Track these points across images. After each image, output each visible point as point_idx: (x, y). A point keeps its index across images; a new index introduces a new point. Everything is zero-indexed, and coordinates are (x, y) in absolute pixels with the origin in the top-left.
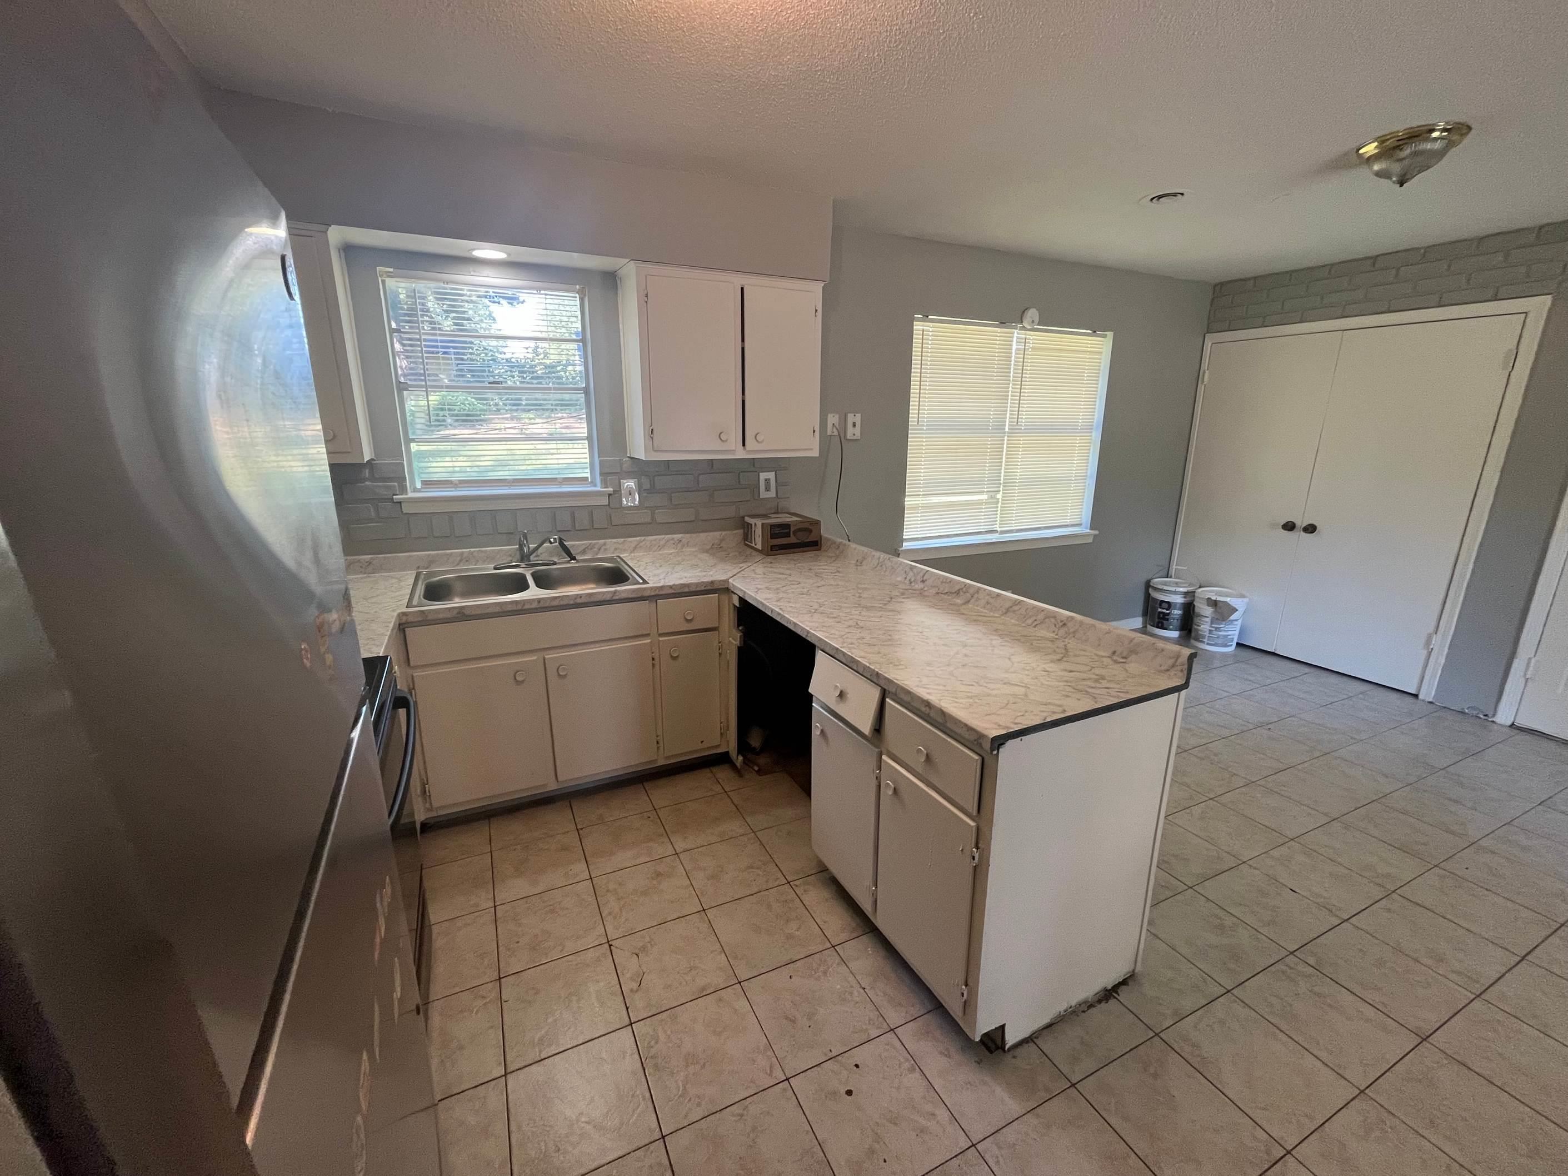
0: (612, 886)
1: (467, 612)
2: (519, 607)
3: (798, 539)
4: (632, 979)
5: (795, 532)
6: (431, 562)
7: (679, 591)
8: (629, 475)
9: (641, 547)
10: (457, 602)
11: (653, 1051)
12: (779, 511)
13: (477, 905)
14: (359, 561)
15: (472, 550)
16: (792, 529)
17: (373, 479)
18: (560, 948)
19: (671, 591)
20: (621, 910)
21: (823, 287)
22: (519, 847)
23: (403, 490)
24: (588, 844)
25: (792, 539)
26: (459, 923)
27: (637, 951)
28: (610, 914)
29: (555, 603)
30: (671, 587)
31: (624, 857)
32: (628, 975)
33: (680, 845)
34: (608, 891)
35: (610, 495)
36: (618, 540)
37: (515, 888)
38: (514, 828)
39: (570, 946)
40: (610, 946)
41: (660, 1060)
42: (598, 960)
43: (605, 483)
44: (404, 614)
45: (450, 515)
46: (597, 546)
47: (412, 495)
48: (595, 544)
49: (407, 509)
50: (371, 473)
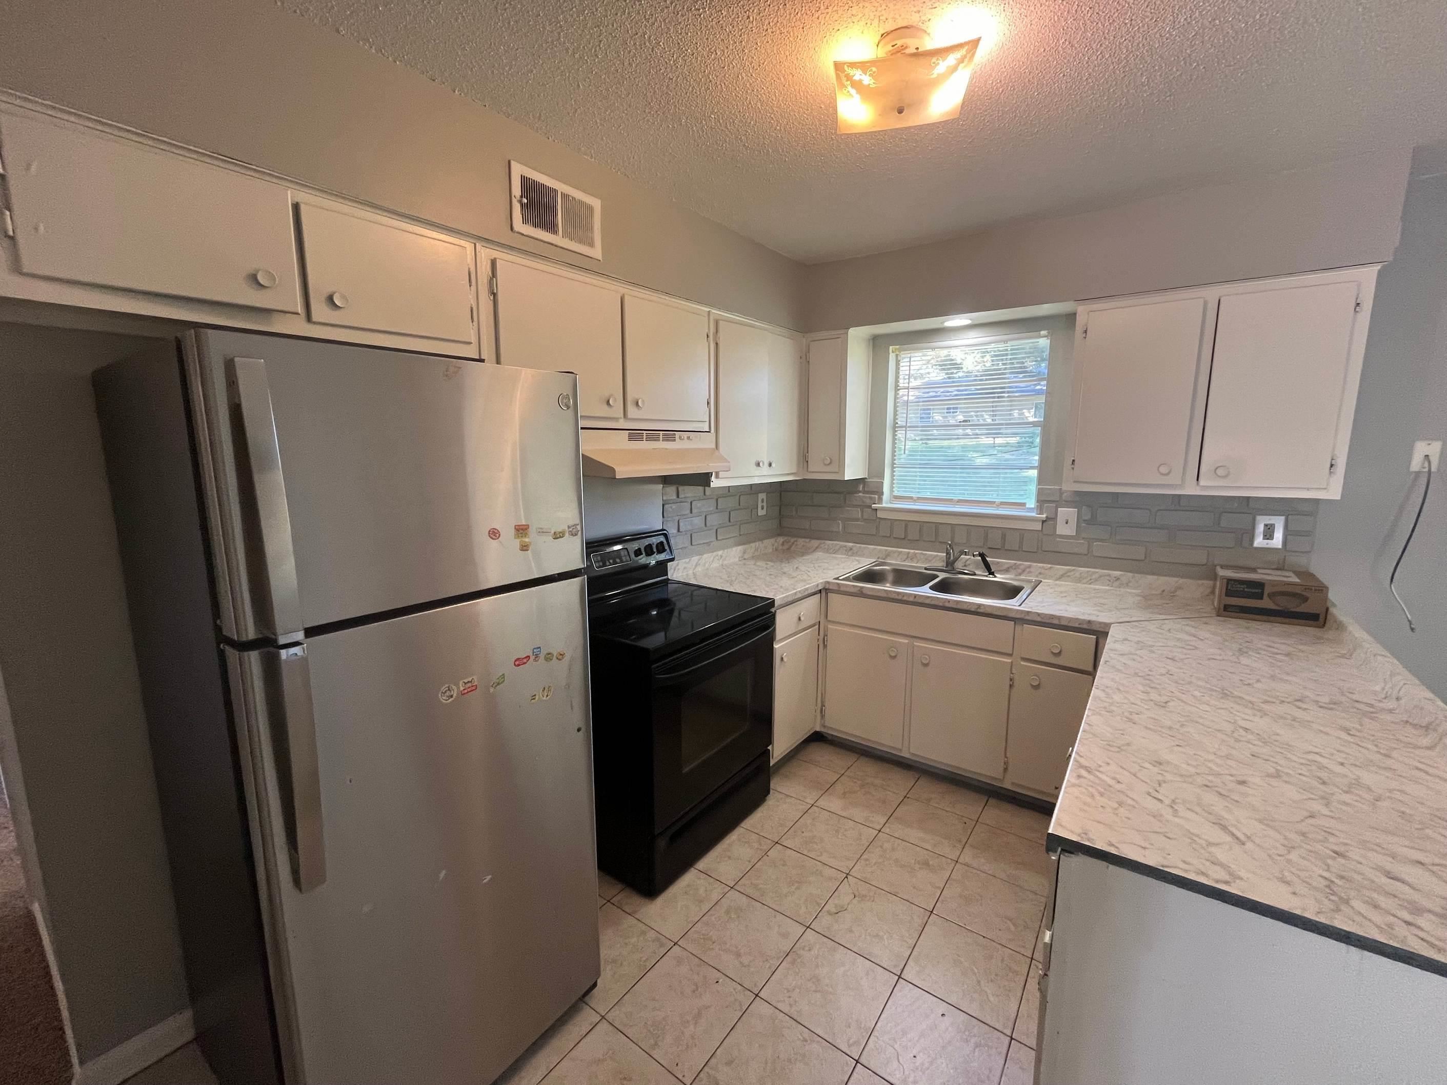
0: (886, 845)
1: (864, 592)
2: (900, 597)
3: (1277, 605)
4: (836, 906)
5: (1272, 595)
6: (888, 555)
7: (1047, 621)
8: (1069, 504)
9: (1069, 576)
10: (888, 587)
11: (801, 952)
12: (1286, 568)
13: (805, 798)
14: (845, 546)
15: (917, 551)
16: (1267, 591)
17: (864, 492)
18: (819, 854)
19: (1039, 619)
20: (875, 864)
21: (1379, 272)
22: (859, 782)
23: (880, 500)
24: (902, 808)
25: (1266, 603)
26: (788, 800)
27: (857, 894)
28: (866, 860)
29: (927, 601)
30: (1039, 614)
31: (914, 834)
32: (836, 902)
33: (967, 857)
34: (881, 847)
35: (1043, 522)
36: (1045, 565)
37: (834, 803)
38: (868, 769)
39: (824, 858)
40: (847, 877)
41: (799, 960)
42: (830, 879)
43: (1040, 509)
44: (828, 583)
45: (907, 523)
46: (1022, 567)
47: (884, 505)
48: (1020, 565)
49: (880, 515)
50: (864, 487)
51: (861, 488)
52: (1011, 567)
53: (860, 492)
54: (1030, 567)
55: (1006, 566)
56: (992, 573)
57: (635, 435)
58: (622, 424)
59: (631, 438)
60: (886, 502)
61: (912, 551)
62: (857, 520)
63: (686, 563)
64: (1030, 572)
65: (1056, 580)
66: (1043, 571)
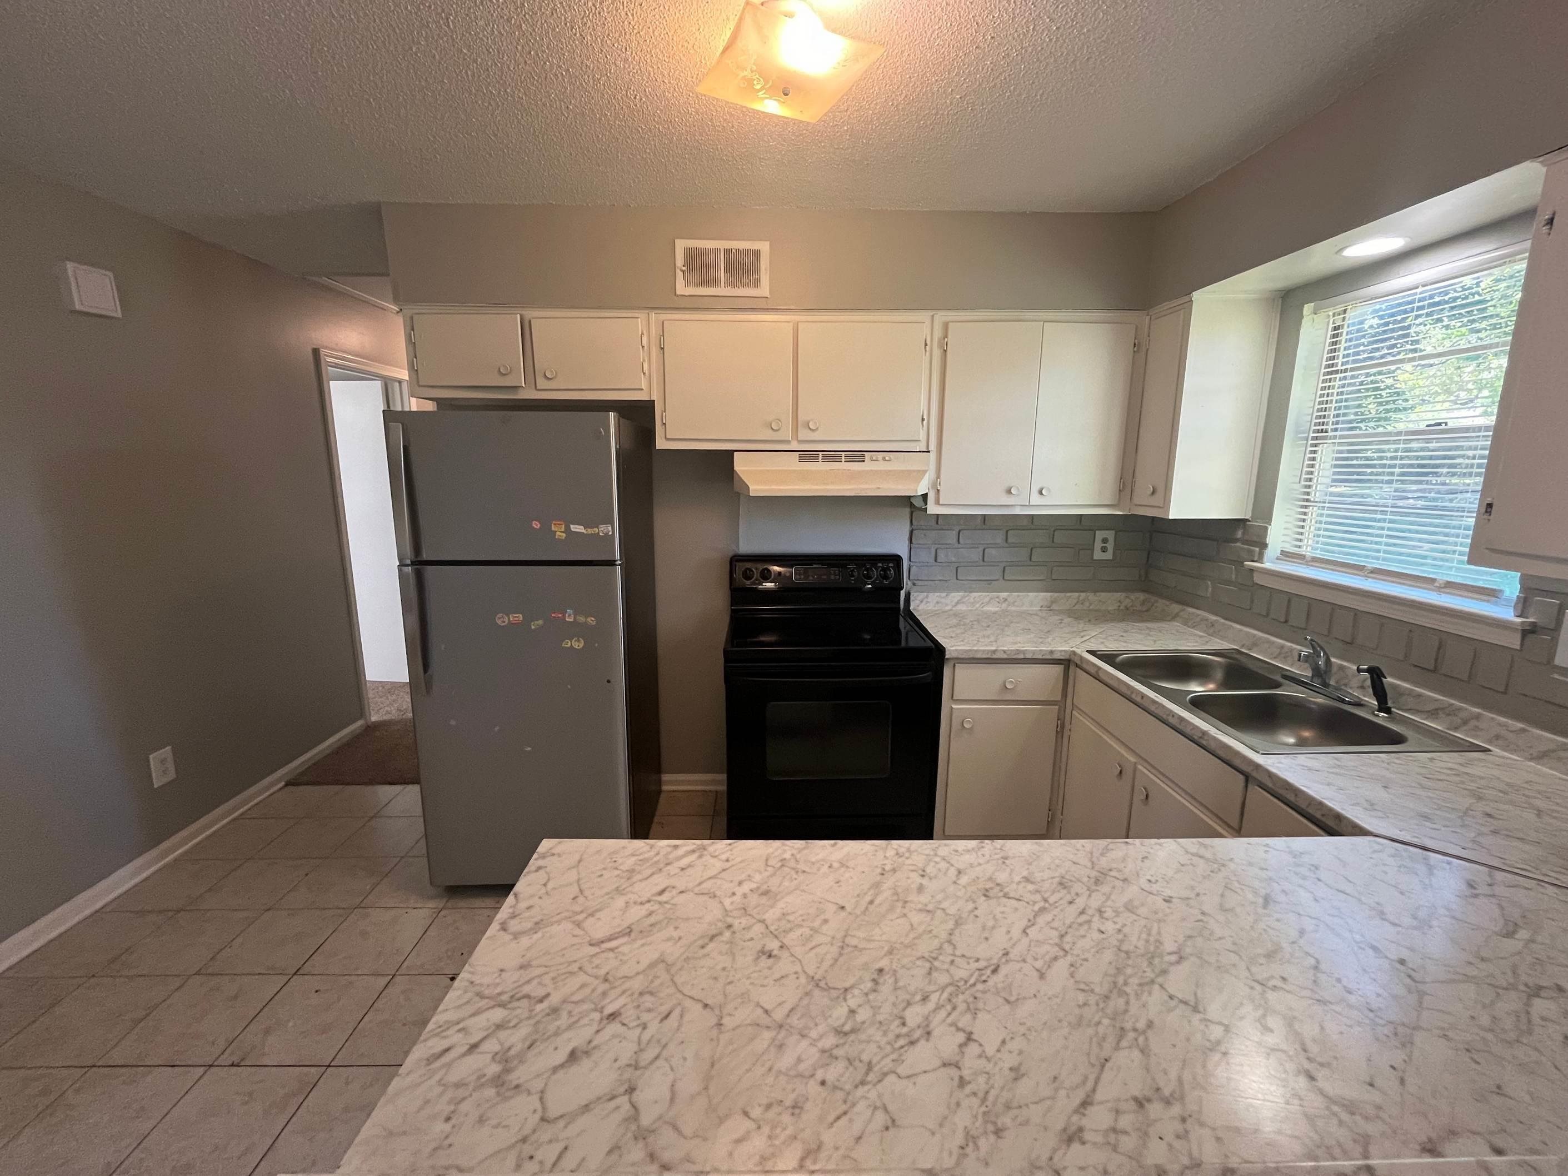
6: (1255, 644)
14: (1207, 619)
17: (1240, 541)
19: (1269, 783)
30: (1271, 775)
35: (1527, 633)
36: (1510, 722)
43: (1524, 605)
44: (1074, 653)
45: (1290, 597)
46: (1463, 715)
47: (1267, 565)
48: (1460, 709)
49: (1258, 579)
50: (1243, 534)
51: (1239, 534)
52: (1443, 709)
53: (1237, 540)
54: (1478, 717)
55: (1430, 707)
56: (1388, 711)
57: (807, 456)
58: (794, 446)
59: (802, 459)
60: (1270, 562)
61: (1289, 644)
62: (1229, 582)
63: (940, 597)
64: (1477, 728)
65: (1531, 759)
66: (1503, 732)
